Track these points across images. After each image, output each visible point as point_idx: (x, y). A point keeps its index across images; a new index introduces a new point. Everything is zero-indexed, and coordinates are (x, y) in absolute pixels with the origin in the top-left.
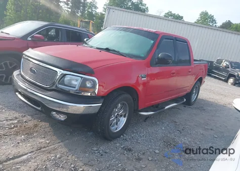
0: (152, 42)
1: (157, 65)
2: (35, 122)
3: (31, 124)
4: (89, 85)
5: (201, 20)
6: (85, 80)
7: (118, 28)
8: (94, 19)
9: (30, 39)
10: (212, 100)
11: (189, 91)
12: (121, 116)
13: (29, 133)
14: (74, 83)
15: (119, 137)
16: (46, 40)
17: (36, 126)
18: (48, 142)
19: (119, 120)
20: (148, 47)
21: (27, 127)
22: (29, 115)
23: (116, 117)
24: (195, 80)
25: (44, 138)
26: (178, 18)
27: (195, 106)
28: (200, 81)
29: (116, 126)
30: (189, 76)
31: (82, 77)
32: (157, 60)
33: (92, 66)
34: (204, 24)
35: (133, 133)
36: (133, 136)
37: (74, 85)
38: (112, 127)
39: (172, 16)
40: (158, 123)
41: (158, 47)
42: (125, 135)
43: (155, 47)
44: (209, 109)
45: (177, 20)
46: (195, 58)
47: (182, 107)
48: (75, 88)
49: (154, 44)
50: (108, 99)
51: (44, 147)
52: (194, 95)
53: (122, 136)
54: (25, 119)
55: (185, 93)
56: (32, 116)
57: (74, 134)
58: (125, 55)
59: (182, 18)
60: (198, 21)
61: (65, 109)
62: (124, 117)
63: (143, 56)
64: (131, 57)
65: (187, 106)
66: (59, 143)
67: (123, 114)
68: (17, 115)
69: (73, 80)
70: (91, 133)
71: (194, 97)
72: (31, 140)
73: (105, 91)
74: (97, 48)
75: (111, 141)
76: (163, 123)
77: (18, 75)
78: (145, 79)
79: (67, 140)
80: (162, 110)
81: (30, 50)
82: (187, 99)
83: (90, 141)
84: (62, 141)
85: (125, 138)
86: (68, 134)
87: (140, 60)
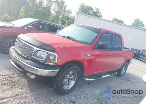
0: (97, 35)
1: (98, 49)
2: (19, 78)
3: (16, 79)
4: (52, 58)
5: (135, 24)
6: (49, 55)
7: (77, 25)
8: (69, 20)
9: (26, 28)
10: (135, 75)
11: (120, 67)
12: (72, 79)
13: (13, 85)
14: (43, 56)
15: (69, 93)
16: (36, 30)
17: (19, 81)
18: (23, 92)
19: (70, 82)
20: (94, 38)
21: (13, 81)
22: (16, 74)
23: (68, 80)
24: (124, 61)
25: (22, 89)
26: (121, 22)
27: (123, 77)
28: (128, 61)
29: (68, 86)
30: (120, 58)
31: (48, 53)
32: (98, 46)
33: (55, 46)
34: (137, 27)
35: (79, 91)
36: (78, 93)
37: (43, 57)
38: (65, 86)
39: (116, 20)
40: (97, 86)
41: (100, 38)
42: (73, 92)
43: (98, 38)
44: (133, 80)
45: (119, 23)
46: (125, 47)
47: (115, 78)
48: (43, 59)
49: (97, 36)
50: (63, 68)
51: (20, 95)
52: (123, 70)
53: (71, 93)
54: (13, 76)
55: (117, 68)
56: (18, 74)
57: (41, 88)
58: (78, 41)
59: (123, 22)
60: (133, 24)
61: (36, 72)
62: (74, 80)
63: (89, 42)
64: (81, 43)
65: (118, 77)
66: (30, 93)
67: (73, 78)
68: (9, 73)
69: (43, 54)
70: (52, 89)
71: (123, 72)
72: (13, 89)
73: (61, 62)
74: (63, 36)
75: (63, 95)
76: (100, 87)
77: (13, 48)
78: (89, 57)
79: (36, 91)
80: (101, 78)
81: (22, 34)
82: (118, 73)
83: (50, 94)
84: (32, 92)
85: (73, 94)
86: (37, 88)
87: (87, 45)
